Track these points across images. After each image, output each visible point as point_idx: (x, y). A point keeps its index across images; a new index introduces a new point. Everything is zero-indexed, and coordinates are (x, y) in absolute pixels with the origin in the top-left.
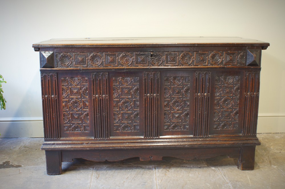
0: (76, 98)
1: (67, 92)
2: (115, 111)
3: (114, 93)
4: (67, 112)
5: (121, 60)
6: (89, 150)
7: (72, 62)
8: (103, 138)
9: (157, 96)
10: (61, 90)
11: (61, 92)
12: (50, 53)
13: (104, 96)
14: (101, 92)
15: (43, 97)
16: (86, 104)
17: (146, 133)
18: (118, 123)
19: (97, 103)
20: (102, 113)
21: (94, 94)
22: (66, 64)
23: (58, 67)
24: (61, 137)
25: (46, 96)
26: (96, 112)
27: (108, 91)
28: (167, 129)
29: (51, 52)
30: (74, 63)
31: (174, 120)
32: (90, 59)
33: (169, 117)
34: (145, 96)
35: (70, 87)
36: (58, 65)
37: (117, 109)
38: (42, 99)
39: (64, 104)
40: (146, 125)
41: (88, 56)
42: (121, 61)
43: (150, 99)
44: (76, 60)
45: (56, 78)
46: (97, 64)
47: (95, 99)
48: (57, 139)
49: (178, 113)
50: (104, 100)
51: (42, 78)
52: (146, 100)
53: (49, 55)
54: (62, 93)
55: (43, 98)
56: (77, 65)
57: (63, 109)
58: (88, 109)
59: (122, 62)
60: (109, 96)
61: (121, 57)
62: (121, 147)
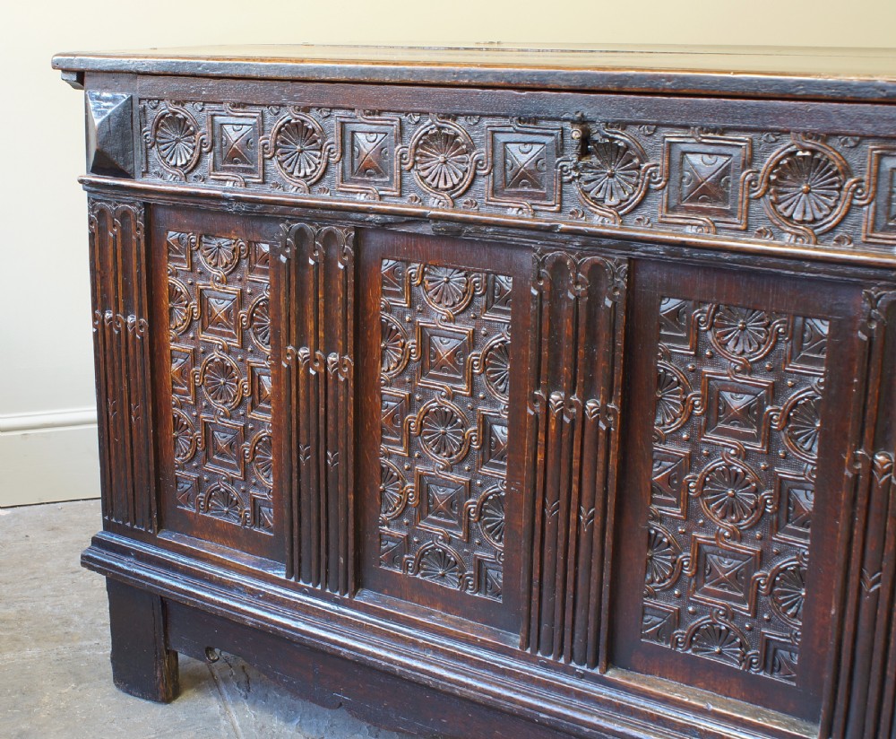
0: (223, 346)
1: (186, 306)
2: (389, 455)
3: (385, 349)
4: (190, 413)
5: (415, 162)
6: (251, 627)
7: (201, 153)
8: (324, 588)
9: (603, 411)
10: (166, 294)
11: (166, 303)
12: (114, 100)
13: (332, 358)
14: (321, 334)
15: (95, 318)
16: (261, 388)
17: (534, 624)
18: (399, 527)
19: (301, 391)
20: (321, 453)
21: (289, 342)
22: (179, 164)
23: (147, 172)
24: (160, 528)
25: (108, 315)
26: (298, 443)
27: (351, 334)
28: (657, 635)
29: (123, 97)
30: (209, 159)
31: (706, 592)
32: (276, 147)
33: (674, 562)
34: (535, 399)
35: (200, 284)
36: (147, 162)
37: (401, 444)
38: (94, 326)
39: (175, 367)
40: (536, 576)
41: (267, 128)
42: (420, 167)
43: (560, 422)
44: (217, 147)
45: (142, 229)
46: (305, 176)
47: (293, 367)
48: (146, 530)
49: (735, 555)
50: (330, 384)
51: (91, 223)
52: (542, 426)
53: (109, 111)
54: (171, 309)
55: (97, 323)
56: (224, 169)
57: (174, 391)
58: (267, 411)
59: (423, 178)
60: (356, 361)
61: (417, 146)
62: (391, 661)
